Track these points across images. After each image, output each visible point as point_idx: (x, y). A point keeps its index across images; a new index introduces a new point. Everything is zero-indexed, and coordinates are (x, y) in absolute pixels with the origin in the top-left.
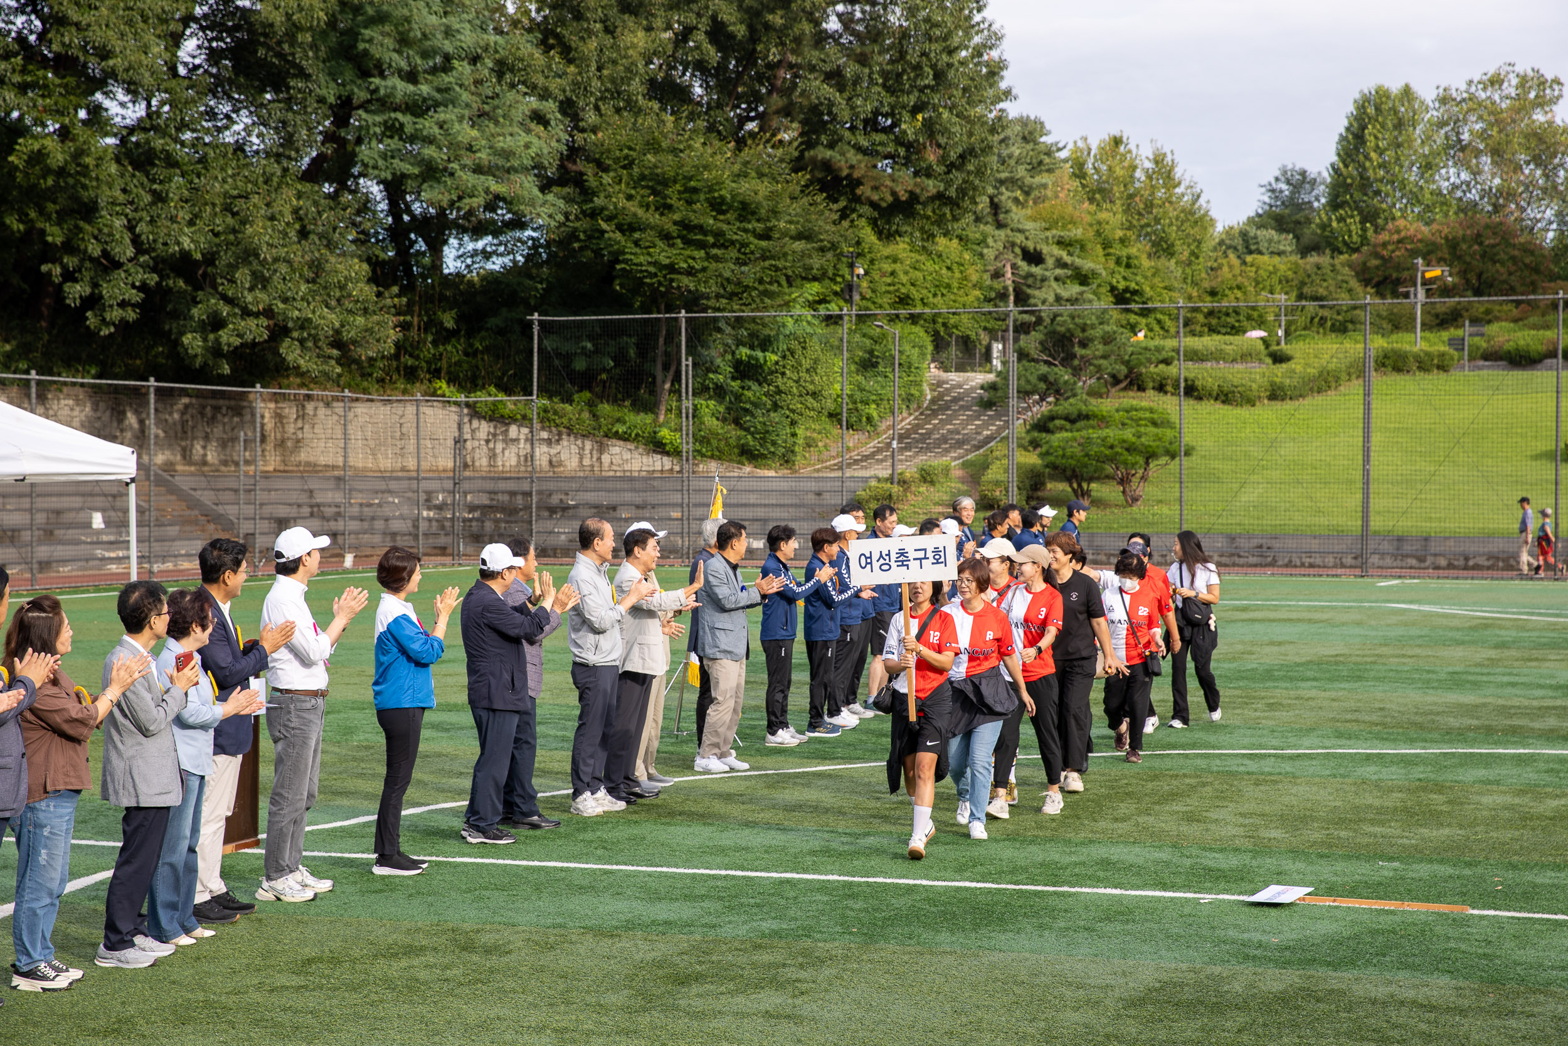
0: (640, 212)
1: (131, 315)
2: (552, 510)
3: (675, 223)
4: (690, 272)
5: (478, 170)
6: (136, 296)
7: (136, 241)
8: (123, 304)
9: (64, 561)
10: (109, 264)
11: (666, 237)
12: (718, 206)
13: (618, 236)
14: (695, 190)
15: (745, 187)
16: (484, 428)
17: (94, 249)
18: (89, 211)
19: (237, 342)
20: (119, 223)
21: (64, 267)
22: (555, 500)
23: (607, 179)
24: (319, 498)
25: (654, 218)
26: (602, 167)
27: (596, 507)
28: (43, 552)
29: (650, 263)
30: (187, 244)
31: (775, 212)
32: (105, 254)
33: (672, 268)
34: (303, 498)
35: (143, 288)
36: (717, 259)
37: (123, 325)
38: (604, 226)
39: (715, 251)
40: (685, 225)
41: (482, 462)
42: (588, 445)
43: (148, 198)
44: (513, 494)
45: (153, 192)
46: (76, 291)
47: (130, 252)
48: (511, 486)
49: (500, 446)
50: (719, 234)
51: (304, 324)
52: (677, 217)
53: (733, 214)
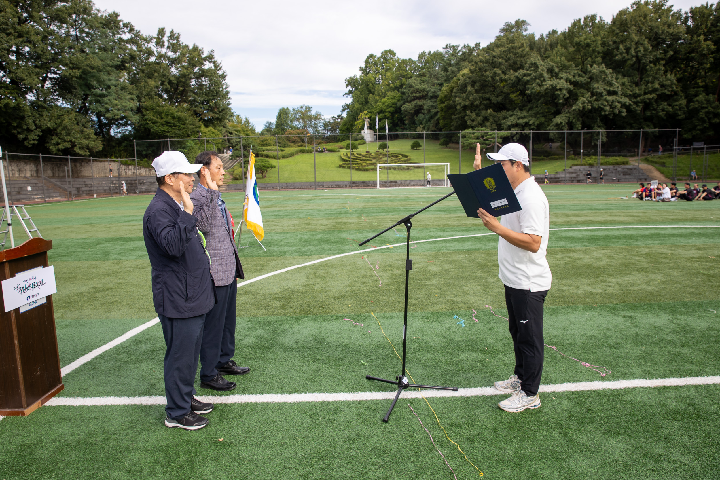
0: (156, 119)
1: (36, 142)
2: (141, 184)
4: (168, 132)
5: (119, 110)
6: (37, 138)
7: (36, 125)
8: (34, 140)
9: (23, 199)
10: (29, 130)
11: (163, 125)
12: (174, 118)
13: (152, 124)
14: (168, 115)
15: (179, 114)
16: (123, 167)
17: (25, 127)
18: (23, 118)
19: (63, 148)
20: (31, 121)
21: (18, 131)
22: (141, 181)
23: (148, 112)
24: (87, 183)
25: (159, 120)
26: (147, 110)
27: (151, 182)
28: (18, 197)
29: (159, 130)
30: (49, 126)
31: (186, 120)
32: (28, 128)
33: (164, 131)
34: (83, 183)
35: (39, 136)
36: (174, 129)
37: (34, 145)
38: (148, 122)
39: (173, 127)
40: (167, 122)
41: (124, 174)
42: (147, 170)
43: (38, 116)
44: (131, 180)
45: (39, 114)
46: (21, 137)
47: (34, 128)
48: (131, 179)
49: (127, 171)
50: (174, 124)
51: (80, 143)
52: (164, 120)
53: (177, 120)
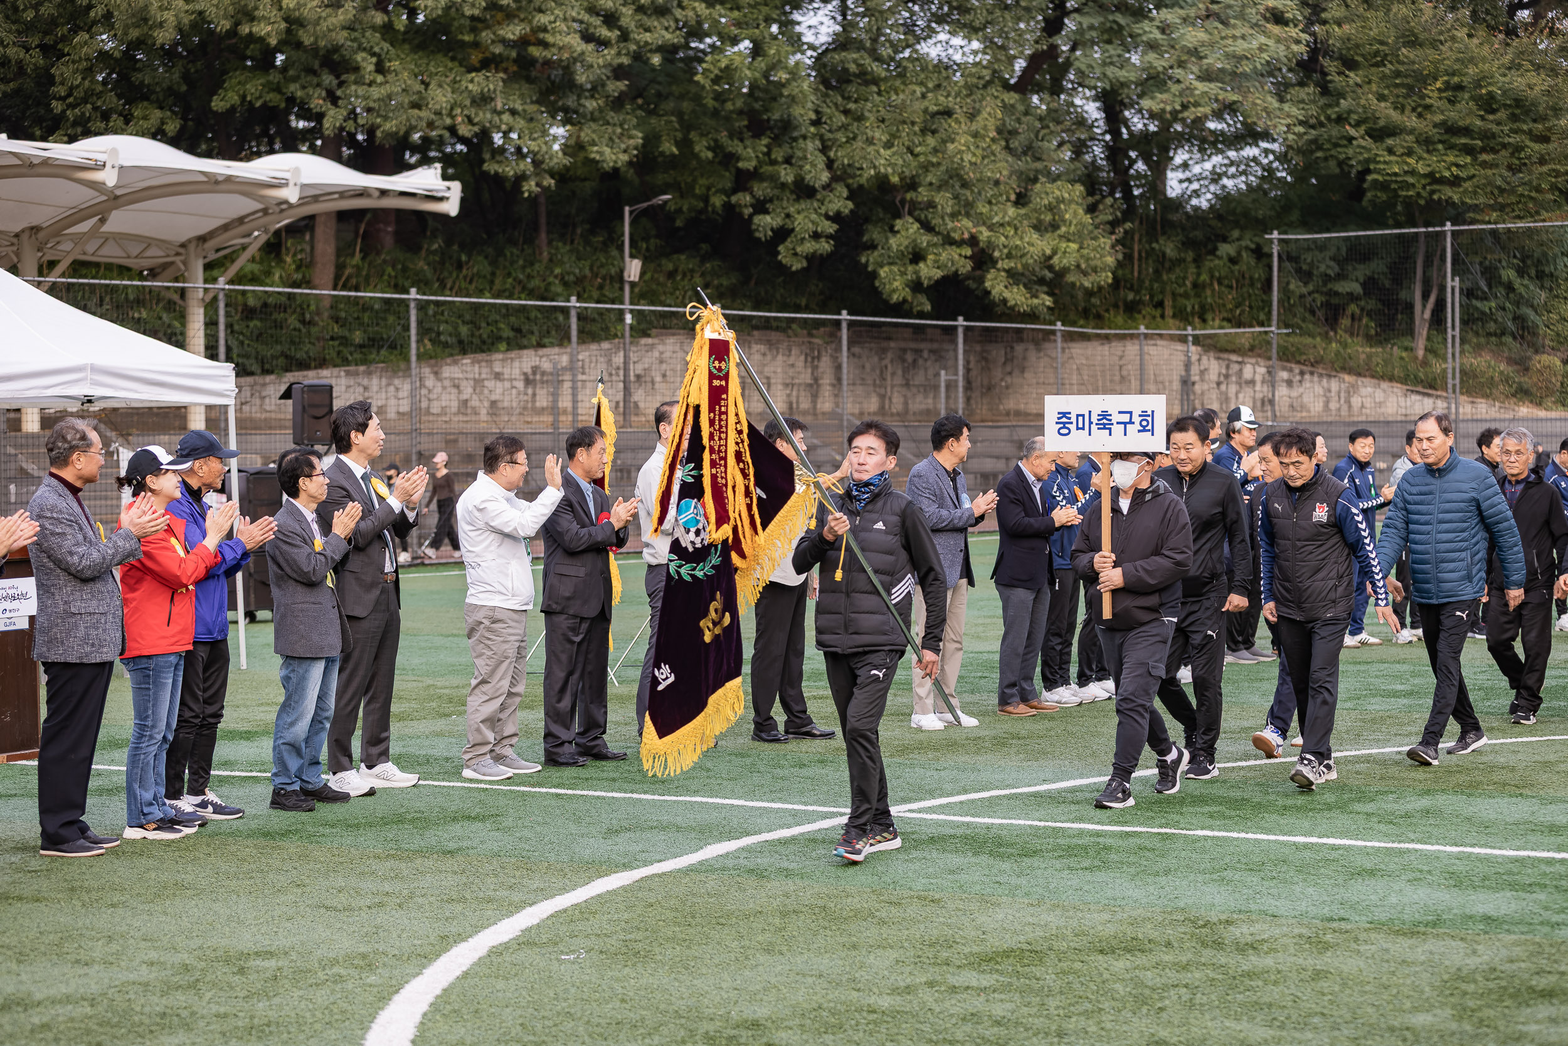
0: (1395, 116)
1: (825, 248)
3: (1435, 126)
4: (1455, 182)
6: (829, 227)
8: (816, 236)
10: (799, 191)
11: (1427, 143)
12: (1488, 104)
13: (1368, 142)
14: (1459, 88)
15: (1518, 82)
17: (787, 175)
19: (938, 275)
20: (811, 147)
21: (754, 196)
23: (1354, 77)
25: (1411, 121)
26: (1350, 64)
29: (1406, 172)
30: (884, 167)
32: (797, 179)
33: (1433, 178)
35: (837, 217)
36: (1485, 165)
37: (814, 260)
38: (1352, 132)
39: (1484, 157)
40: (1451, 130)
43: (842, 119)
45: (848, 113)
46: (766, 223)
47: (823, 177)
50: (1486, 135)
51: (1012, 252)
52: (1438, 118)
53: (1502, 115)
